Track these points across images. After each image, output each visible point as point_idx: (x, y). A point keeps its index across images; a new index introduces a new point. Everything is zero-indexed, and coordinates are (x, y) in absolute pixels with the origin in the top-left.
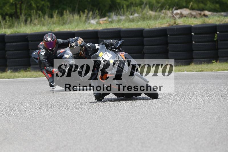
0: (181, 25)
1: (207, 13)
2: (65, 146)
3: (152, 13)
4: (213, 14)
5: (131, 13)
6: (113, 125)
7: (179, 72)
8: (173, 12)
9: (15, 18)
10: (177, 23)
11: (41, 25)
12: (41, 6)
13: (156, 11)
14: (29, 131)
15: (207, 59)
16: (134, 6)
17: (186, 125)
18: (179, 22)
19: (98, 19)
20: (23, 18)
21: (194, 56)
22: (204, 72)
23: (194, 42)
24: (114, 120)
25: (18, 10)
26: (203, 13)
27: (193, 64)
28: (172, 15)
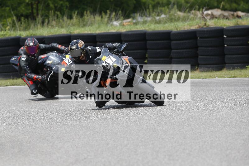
0: (211, 26)
1: (240, 13)
2: (85, 159)
3: (181, 14)
4: (247, 15)
5: (157, 13)
6: (137, 136)
7: (210, 78)
8: (203, 13)
9: (32, 19)
10: (207, 25)
11: (59, 27)
12: (59, 6)
13: (185, 12)
14: (45, 143)
15: (241, 64)
16: (160, 7)
17: (217, 136)
18: (209, 24)
19: (122, 20)
20: (39, 19)
21: (226, 61)
22: (237, 78)
23: (226, 46)
24: (139, 131)
25: (35, 11)
26: (235, 14)
27: (225, 69)
28: (202, 17)
